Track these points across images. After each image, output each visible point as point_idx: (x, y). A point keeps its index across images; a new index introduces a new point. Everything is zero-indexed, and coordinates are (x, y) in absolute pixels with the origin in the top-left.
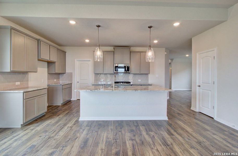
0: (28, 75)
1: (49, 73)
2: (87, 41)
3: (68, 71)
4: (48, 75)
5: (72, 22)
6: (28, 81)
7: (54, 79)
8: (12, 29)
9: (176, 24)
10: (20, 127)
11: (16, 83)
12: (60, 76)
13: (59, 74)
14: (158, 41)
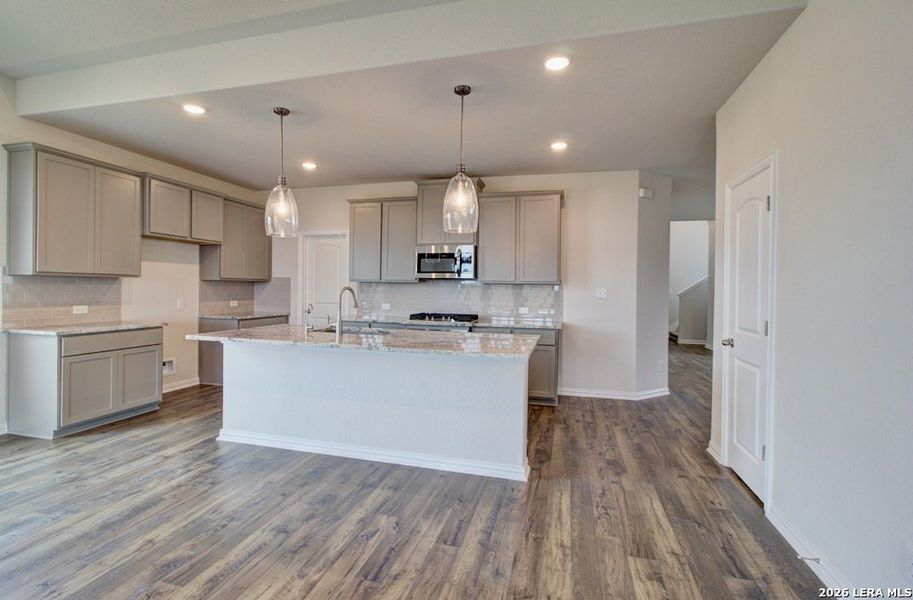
0: (120, 283)
1: (203, 280)
2: (309, 166)
3: (277, 272)
4: (201, 285)
5: (194, 110)
6: (118, 302)
7: (230, 300)
8: (40, 149)
9: (557, 64)
10: (51, 438)
11: (74, 308)
12: (255, 288)
13: (252, 283)
14: (569, 144)
